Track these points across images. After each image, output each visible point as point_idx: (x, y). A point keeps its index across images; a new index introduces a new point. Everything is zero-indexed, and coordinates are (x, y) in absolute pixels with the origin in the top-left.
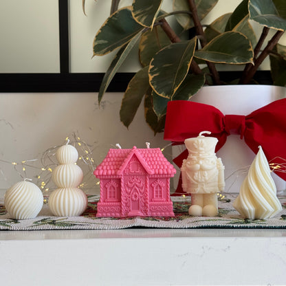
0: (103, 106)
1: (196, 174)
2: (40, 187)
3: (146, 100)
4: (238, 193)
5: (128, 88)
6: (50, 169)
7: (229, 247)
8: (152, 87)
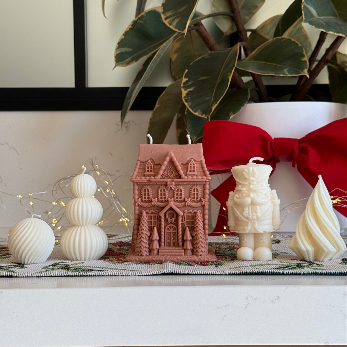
0: (126, 127)
1: (246, 209)
2: (50, 224)
3: (179, 120)
4: (295, 233)
5: (157, 105)
6: (63, 204)
7: (278, 297)
8: (186, 104)
